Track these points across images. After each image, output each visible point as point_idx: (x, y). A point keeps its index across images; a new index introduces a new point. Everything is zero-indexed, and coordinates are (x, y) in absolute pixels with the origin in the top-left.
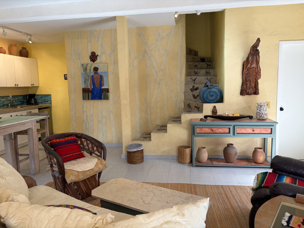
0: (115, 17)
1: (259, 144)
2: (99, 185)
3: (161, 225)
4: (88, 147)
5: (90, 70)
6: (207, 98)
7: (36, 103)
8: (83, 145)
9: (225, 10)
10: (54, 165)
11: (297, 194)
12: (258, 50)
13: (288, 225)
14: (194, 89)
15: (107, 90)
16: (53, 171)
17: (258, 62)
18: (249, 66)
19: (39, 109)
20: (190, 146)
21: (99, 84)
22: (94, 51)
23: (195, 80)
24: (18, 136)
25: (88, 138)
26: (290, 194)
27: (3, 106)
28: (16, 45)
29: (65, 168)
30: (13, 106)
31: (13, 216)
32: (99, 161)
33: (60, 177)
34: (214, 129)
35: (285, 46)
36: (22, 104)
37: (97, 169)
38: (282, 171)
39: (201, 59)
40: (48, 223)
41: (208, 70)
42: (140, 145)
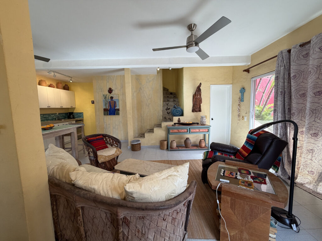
0: (124, 69)
1: (202, 138)
2: (117, 164)
3: (167, 177)
4: (110, 142)
5: (108, 98)
6: (175, 113)
7: (74, 118)
8: (107, 141)
9: (183, 68)
10: (90, 153)
11: (226, 160)
12: (200, 89)
13: (224, 175)
14: (167, 109)
15: (118, 110)
16: (90, 156)
17: (200, 95)
18: (196, 97)
19: (76, 121)
20: (167, 140)
21: (113, 106)
22: (111, 87)
23: (168, 104)
24: (64, 137)
25: (110, 137)
26: (222, 160)
27: (53, 119)
28: (61, 83)
29: (98, 154)
30: (59, 119)
31: (80, 179)
32: (117, 150)
33: (95, 159)
34: (179, 130)
35: (213, 87)
36: (65, 118)
37: (116, 154)
38: (216, 150)
39: (170, 93)
40: (102, 182)
41: (174, 99)
42: (139, 141)
